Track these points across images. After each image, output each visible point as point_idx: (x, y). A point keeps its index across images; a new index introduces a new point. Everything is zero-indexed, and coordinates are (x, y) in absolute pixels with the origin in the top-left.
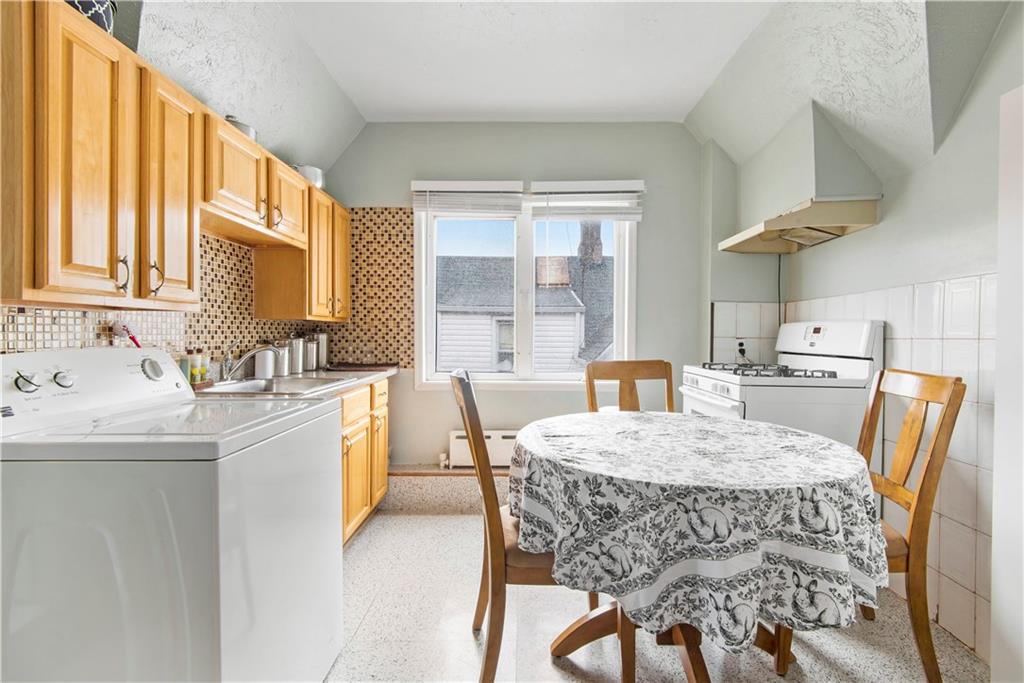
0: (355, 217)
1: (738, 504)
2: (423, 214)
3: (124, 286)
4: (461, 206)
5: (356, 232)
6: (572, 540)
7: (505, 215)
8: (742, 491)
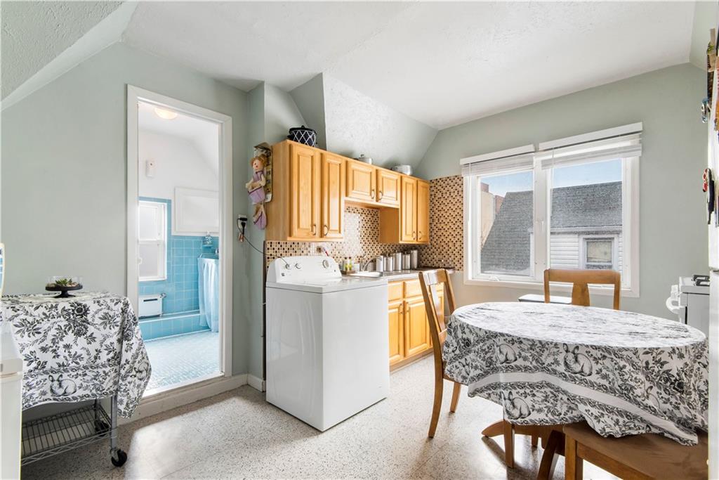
0: (433, 185)
1: (522, 345)
2: (468, 177)
3: (315, 234)
4: (491, 169)
5: (433, 193)
6: (453, 354)
7: (525, 170)
8: (524, 339)
